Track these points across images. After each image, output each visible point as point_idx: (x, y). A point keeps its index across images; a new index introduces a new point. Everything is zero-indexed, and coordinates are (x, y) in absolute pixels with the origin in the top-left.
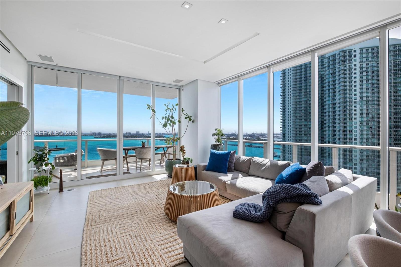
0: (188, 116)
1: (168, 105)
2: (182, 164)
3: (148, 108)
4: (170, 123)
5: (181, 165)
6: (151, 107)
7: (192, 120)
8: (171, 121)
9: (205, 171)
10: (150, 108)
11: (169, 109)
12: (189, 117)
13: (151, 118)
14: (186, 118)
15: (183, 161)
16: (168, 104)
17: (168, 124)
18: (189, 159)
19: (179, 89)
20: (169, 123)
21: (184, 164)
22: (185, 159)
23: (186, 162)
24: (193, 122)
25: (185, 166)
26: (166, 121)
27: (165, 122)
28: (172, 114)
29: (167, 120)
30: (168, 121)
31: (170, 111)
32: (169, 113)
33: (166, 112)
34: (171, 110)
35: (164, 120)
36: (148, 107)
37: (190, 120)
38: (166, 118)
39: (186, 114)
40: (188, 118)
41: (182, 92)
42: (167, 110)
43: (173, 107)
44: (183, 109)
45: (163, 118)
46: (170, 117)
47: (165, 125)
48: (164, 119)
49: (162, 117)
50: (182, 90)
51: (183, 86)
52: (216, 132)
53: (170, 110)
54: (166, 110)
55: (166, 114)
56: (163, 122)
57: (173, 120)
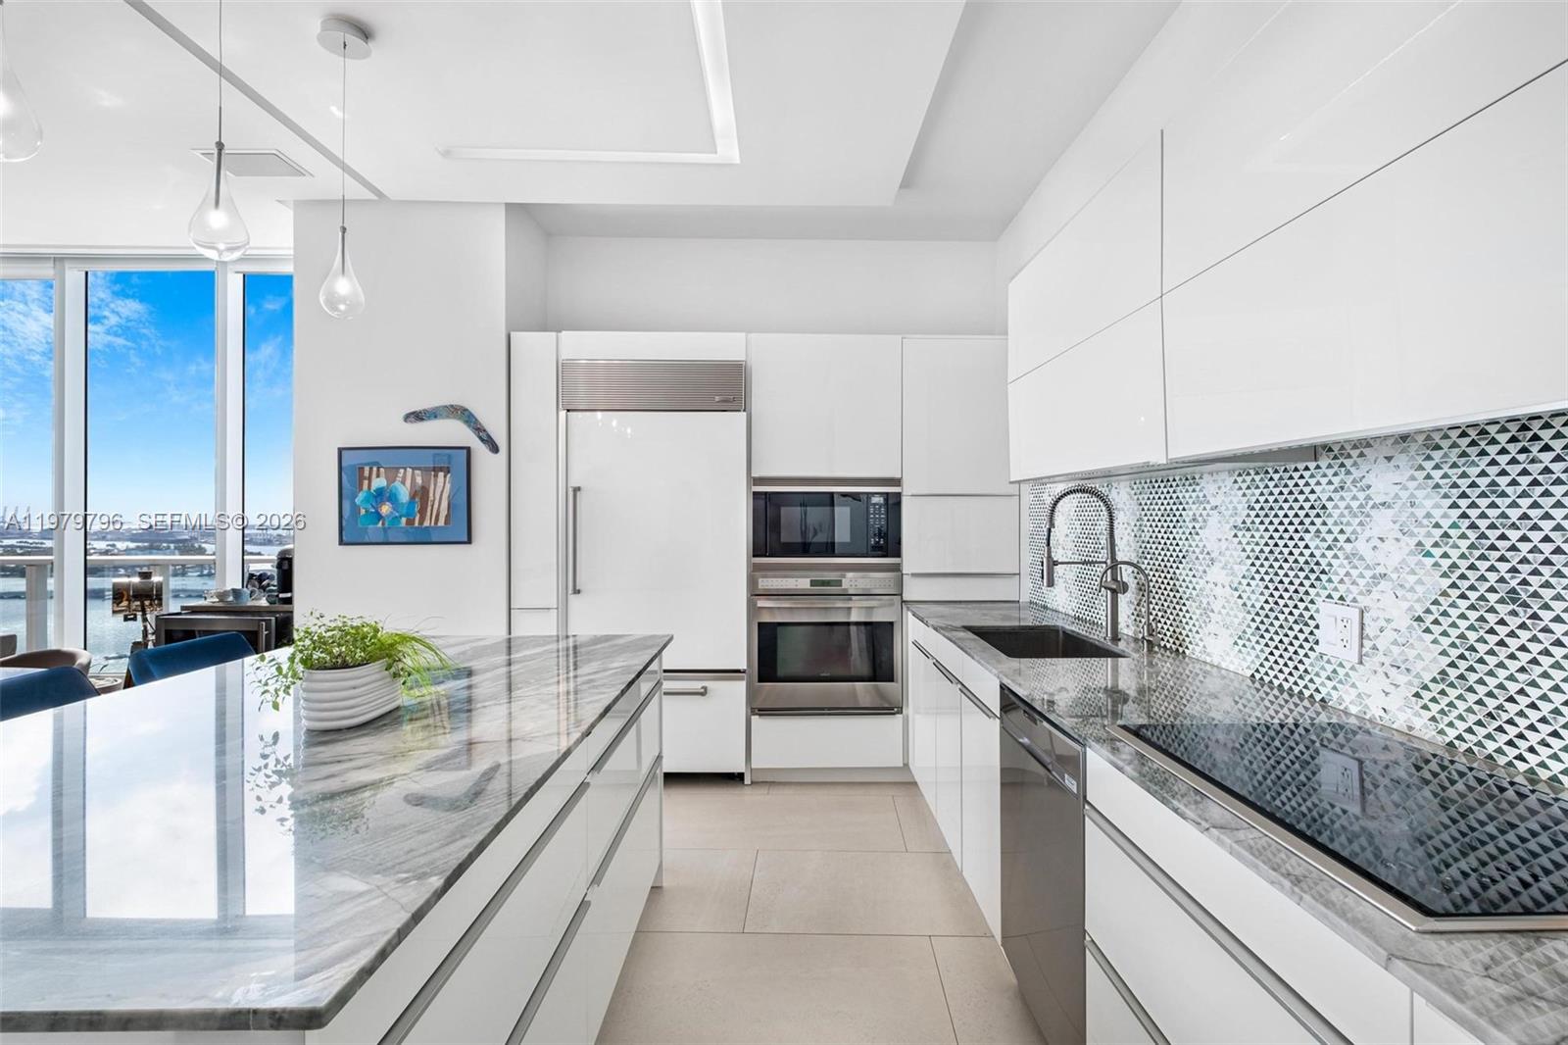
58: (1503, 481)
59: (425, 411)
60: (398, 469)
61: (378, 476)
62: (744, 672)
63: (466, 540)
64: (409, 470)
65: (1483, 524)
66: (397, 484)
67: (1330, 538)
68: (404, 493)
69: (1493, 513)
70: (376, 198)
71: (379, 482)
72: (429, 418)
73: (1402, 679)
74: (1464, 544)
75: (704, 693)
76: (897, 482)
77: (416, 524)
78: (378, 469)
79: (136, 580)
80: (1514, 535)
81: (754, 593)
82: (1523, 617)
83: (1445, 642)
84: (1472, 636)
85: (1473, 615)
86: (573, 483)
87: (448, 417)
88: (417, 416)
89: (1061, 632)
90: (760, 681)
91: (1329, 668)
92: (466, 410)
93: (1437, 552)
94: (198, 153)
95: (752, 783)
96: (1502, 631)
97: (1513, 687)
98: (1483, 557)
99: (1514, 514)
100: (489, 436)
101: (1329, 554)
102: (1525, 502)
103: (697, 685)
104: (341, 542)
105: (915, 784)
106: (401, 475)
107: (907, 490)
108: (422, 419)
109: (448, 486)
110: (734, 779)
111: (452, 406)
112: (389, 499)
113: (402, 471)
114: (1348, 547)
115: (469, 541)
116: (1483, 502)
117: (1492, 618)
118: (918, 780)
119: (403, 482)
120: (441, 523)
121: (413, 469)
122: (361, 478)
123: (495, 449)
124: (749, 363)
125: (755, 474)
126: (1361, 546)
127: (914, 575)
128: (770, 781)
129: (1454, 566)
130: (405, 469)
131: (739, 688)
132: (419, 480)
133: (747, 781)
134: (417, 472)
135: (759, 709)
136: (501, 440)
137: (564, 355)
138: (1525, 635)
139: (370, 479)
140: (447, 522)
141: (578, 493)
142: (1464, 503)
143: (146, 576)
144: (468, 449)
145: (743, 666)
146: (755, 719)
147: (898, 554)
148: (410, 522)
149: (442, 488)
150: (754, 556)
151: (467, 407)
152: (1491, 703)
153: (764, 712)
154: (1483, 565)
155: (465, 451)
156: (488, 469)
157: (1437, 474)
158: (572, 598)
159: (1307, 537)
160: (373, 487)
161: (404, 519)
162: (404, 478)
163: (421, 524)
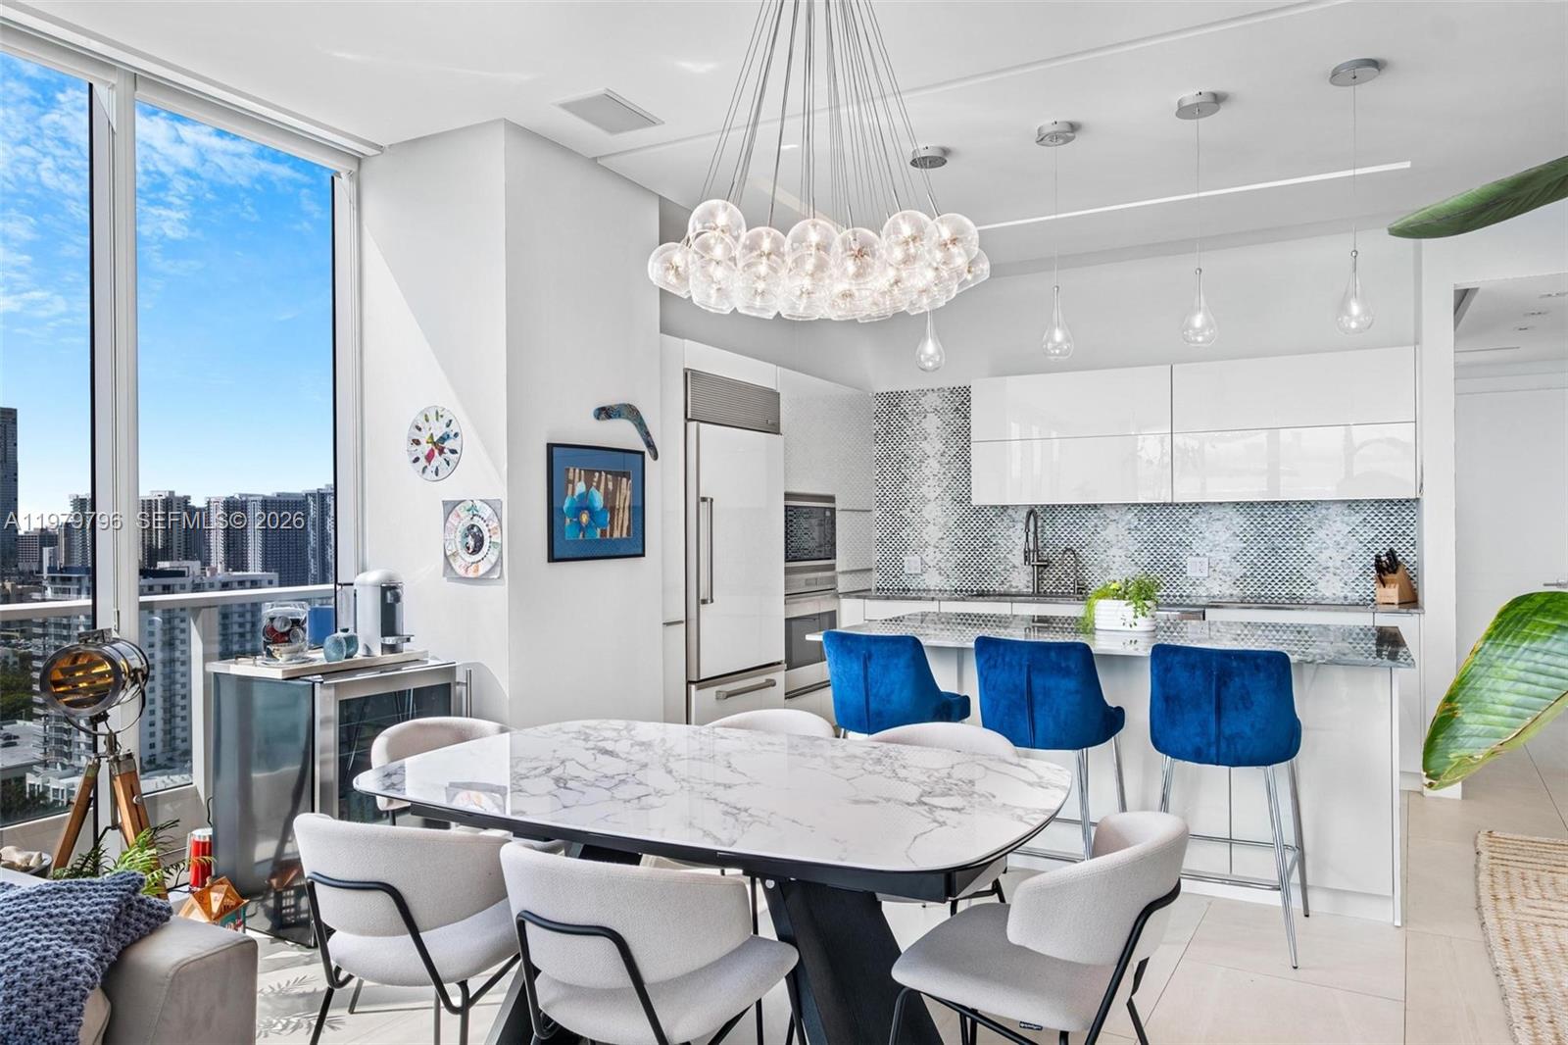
58: (1266, 513)
59: (612, 408)
60: (594, 472)
61: (580, 478)
63: (642, 552)
64: (603, 473)
65: (1259, 526)
66: (595, 488)
67: (1191, 532)
68: (598, 499)
69: (1262, 522)
71: (581, 486)
72: (615, 416)
73: (1228, 579)
74: (1252, 532)
76: (831, 499)
77: (608, 537)
78: (580, 470)
80: (1269, 529)
82: (1273, 553)
83: (1245, 564)
84: (1255, 561)
85: (1255, 554)
87: (626, 418)
88: (604, 413)
90: (787, 669)
91: (1191, 582)
92: (636, 410)
93: (1241, 535)
96: (1266, 558)
97: (1270, 574)
98: (1259, 536)
99: (1269, 523)
100: (652, 441)
101: (1191, 539)
102: (1273, 519)
103: (764, 679)
104: (551, 560)
106: (596, 479)
107: (838, 505)
108: (609, 417)
109: (630, 493)
111: (631, 406)
112: (587, 507)
113: (597, 474)
114: (1200, 535)
115: (643, 554)
116: (1259, 519)
117: (1262, 554)
119: (598, 488)
120: (624, 535)
121: (607, 473)
122: (569, 479)
123: (655, 455)
124: (778, 392)
126: (1207, 534)
127: (842, 572)
129: (1248, 540)
130: (600, 472)
132: (609, 486)
134: (609, 476)
136: (658, 447)
137: (690, 365)
138: (1273, 558)
139: (573, 482)
140: (628, 533)
142: (1252, 519)
144: (643, 455)
145: (782, 661)
147: (835, 556)
148: (603, 533)
149: (626, 494)
151: (637, 407)
152: (1263, 580)
154: (1259, 539)
155: (639, 457)
157: (1241, 510)
159: (1178, 532)
160: (577, 493)
161: (599, 530)
162: (599, 482)
163: (611, 535)
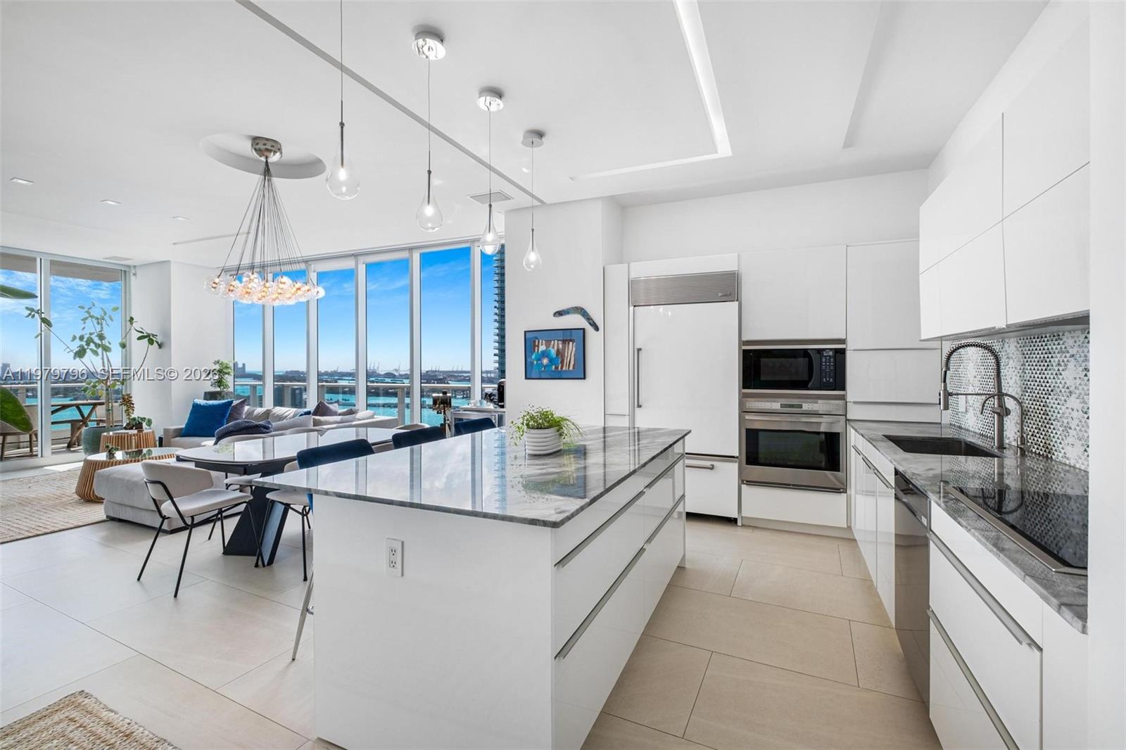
0: (145, 334)
1: (89, 309)
2: (125, 428)
3: (30, 314)
4: (95, 349)
5: (124, 431)
6: (38, 313)
7: (157, 342)
8: (98, 346)
9: (178, 438)
10: (37, 315)
11: (92, 317)
12: (148, 336)
13: (36, 337)
14: (139, 338)
15: (128, 424)
16: (91, 305)
17: (88, 351)
18: (144, 419)
19: (125, 271)
20: (91, 349)
21: (131, 428)
22: (134, 419)
23: (137, 425)
24: (160, 346)
25: (135, 432)
26: (84, 343)
27: (81, 346)
28: (102, 328)
29: (86, 342)
30: (88, 344)
31: (95, 321)
32: (91, 328)
33: (84, 323)
34: (99, 321)
35: (78, 343)
36: (29, 312)
37: (151, 342)
38: (81, 338)
39: (141, 330)
40: (147, 339)
41: (133, 278)
42: (86, 319)
43: (105, 314)
44: (132, 319)
45: (74, 338)
46: (93, 336)
47: (80, 353)
48: (77, 340)
49: (72, 336)
50: (132, 274)
51: (135, 266)
52: (217, 367)
53: (97, 319)
54: (84, 320)
55: (84, 328)
56: (75, 346)
57: (105, 342)
59: (563, 311)
60: (551, 341)
61: (542, 345)
62: (737, 457)
63: (583, 377)
64: (556, 341)
66: (551, 348)
68: (553, 352)
70: (540, 204)
71: (542, 348)
72: (565, 314)
75: (712, 468)
76: (843, 341)
77: (560, 369)
78: (542, 341)
79: (441, 395)
81: (743, 411)
86: (637, 346)
87: (574, 313)
88: (559, 313)
89: (963, 444)
90: (747, 464)
92: (583, 309)
94: (468, 197)
95: (743, 525)
100: (594, 322)
103: (708, 463)
104: (526, 378)
105: (855, 540)
106: (552, 344)
107: (850, 346)
108: (562, 315)
109: (574, 349)
110: (731, 521)
111: (576, 307)
112: (547, 357)
113: (553, 342)
115: (584, 378)
118: (857, 538)
119: (553, 348)
120: (571, 368)
121: (558, 340)
122: (535, 346)
123: (597, 329)
124: (740, 271)
125: (744, 339)
127: (855, 403)
128: (754, 525)
131: (733, 468)
132: (561, 346)
133: (739, 523)
134: (560, 342)
135: (745, 481)
136: (600, 324)
137: (632, 276)
139: (538, 346)
140: (574, 367)
141: (640, 352)
143: (445, 393)
144: (584, 329)
145: (737, 454)
146: (744, 487)
147: (843, 388)
148: (557, 368)
149: (571, 349)
150: (744, 388)
151: (583, 307)
153: (751, 483)
155: (582, 331)
156: (593, 339)
158: (637, 410)
160: (540, 350)
161: (554, 367)
162: (554, 345)
163: (562, 368)
